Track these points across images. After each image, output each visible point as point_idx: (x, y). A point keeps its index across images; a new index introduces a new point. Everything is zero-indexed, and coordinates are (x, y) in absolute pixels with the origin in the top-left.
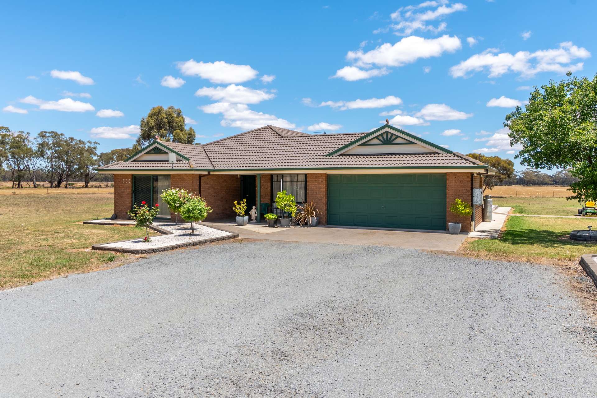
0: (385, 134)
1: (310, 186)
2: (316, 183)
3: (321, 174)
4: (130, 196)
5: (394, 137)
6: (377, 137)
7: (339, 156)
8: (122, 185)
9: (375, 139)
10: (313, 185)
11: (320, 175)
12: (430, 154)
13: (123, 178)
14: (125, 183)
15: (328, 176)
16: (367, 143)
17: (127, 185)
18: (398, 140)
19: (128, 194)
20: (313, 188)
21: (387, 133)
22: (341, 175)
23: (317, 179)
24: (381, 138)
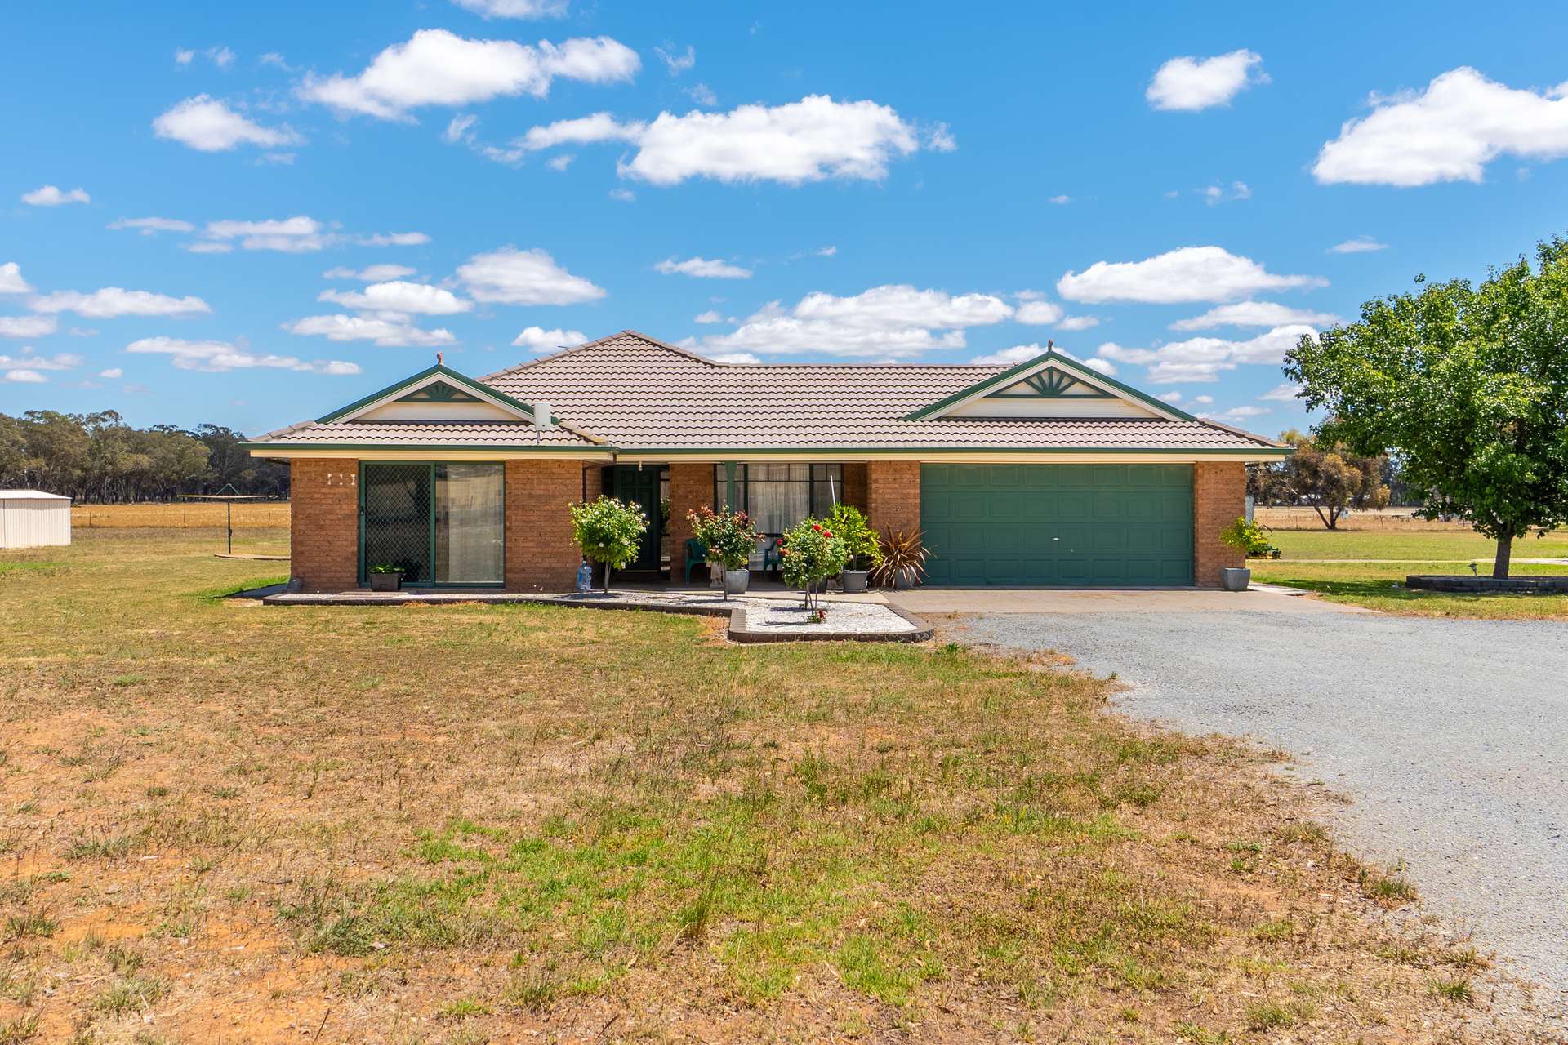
0: (1047, 372)
1: (881, 491)
2: (897, 486)
3: (910, 463)
4: (353, 523)
5: (1065, 382)
6: (1027, 380)
7: (939, 419)
8: (324, 490)
9: (1023, 383)
10: (890, 491)
11: (906, 466)
12: (1150, 420)
13: (327, 471)
14: (335, 485)
15: (924, 468)
16: (1002, 393)
17: (341, 490)
18: (1076, 389)
19: (346, 517)
20: (887, 496)
21: (1051, 370)
22: (952, 466)
23: (898, 476)
24: (1035, 381)
